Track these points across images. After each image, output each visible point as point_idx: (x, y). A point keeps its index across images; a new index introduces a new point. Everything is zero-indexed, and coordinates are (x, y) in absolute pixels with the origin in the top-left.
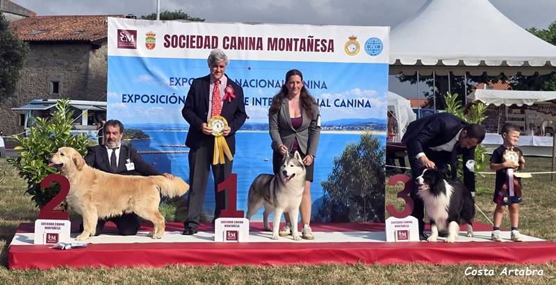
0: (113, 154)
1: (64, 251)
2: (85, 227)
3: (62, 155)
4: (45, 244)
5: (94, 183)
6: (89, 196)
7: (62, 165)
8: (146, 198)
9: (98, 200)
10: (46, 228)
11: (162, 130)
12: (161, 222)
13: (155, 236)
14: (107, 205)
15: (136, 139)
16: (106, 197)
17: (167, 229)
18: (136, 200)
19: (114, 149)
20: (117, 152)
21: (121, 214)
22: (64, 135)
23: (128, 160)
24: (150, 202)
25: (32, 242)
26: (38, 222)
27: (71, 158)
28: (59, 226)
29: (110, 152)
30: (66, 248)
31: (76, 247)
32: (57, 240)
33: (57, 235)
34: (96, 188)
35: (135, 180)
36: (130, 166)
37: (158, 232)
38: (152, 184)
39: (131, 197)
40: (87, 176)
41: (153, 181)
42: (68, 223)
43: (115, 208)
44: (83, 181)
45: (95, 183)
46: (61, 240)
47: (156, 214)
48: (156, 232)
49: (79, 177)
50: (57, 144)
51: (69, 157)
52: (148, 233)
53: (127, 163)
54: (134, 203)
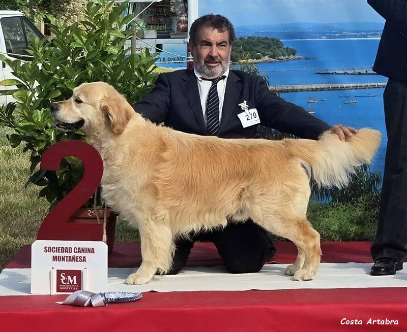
0: (213, 92)
1: (90, 310)
2: (146, 255)
3: (78, 101)
4: (54, 292)
5: (162, 160)
6: (153, 189)
7: (81, 122)
8: (276, 188)
9: (174, 197)
10: (55, 258)
11: (324, 39)
12: (311, 244)
13: (299, 273)
14: (193, 207)
15: (267, 58)
16: (190, 188)
17: (324, 259)
18: (257, 193)
19: (215, 82)
20: (222, 86)
21: (224, 223)
22: (105, 55)
23: (244, 105)
24: (287, 198)
25: (28, 288)
26: (38, 247)
27: (98, 106)
28: (82, 255)
29: (204, 87)
30: (94, 303)
31: (118, 301)
32: (79, 286)
33: (78, 274)
34: (166, 171)
35: (251, 149)
36: (249, 117)
37: (304, 267)
38: (291, 156)
39: (243, 185)
40: (145, 146)
41: (294, 150)
42: (101, 248)
43: (210, 211)
44: (137, 158)
45: (165, 161)
46: (88, 285)
47: (300, 224)
48: (302, 265)
49: (126, 149)
50: (90, 72)
51: (94, 105)
52: (285, 266)
53: (242, 111)
54: (251, 198)
